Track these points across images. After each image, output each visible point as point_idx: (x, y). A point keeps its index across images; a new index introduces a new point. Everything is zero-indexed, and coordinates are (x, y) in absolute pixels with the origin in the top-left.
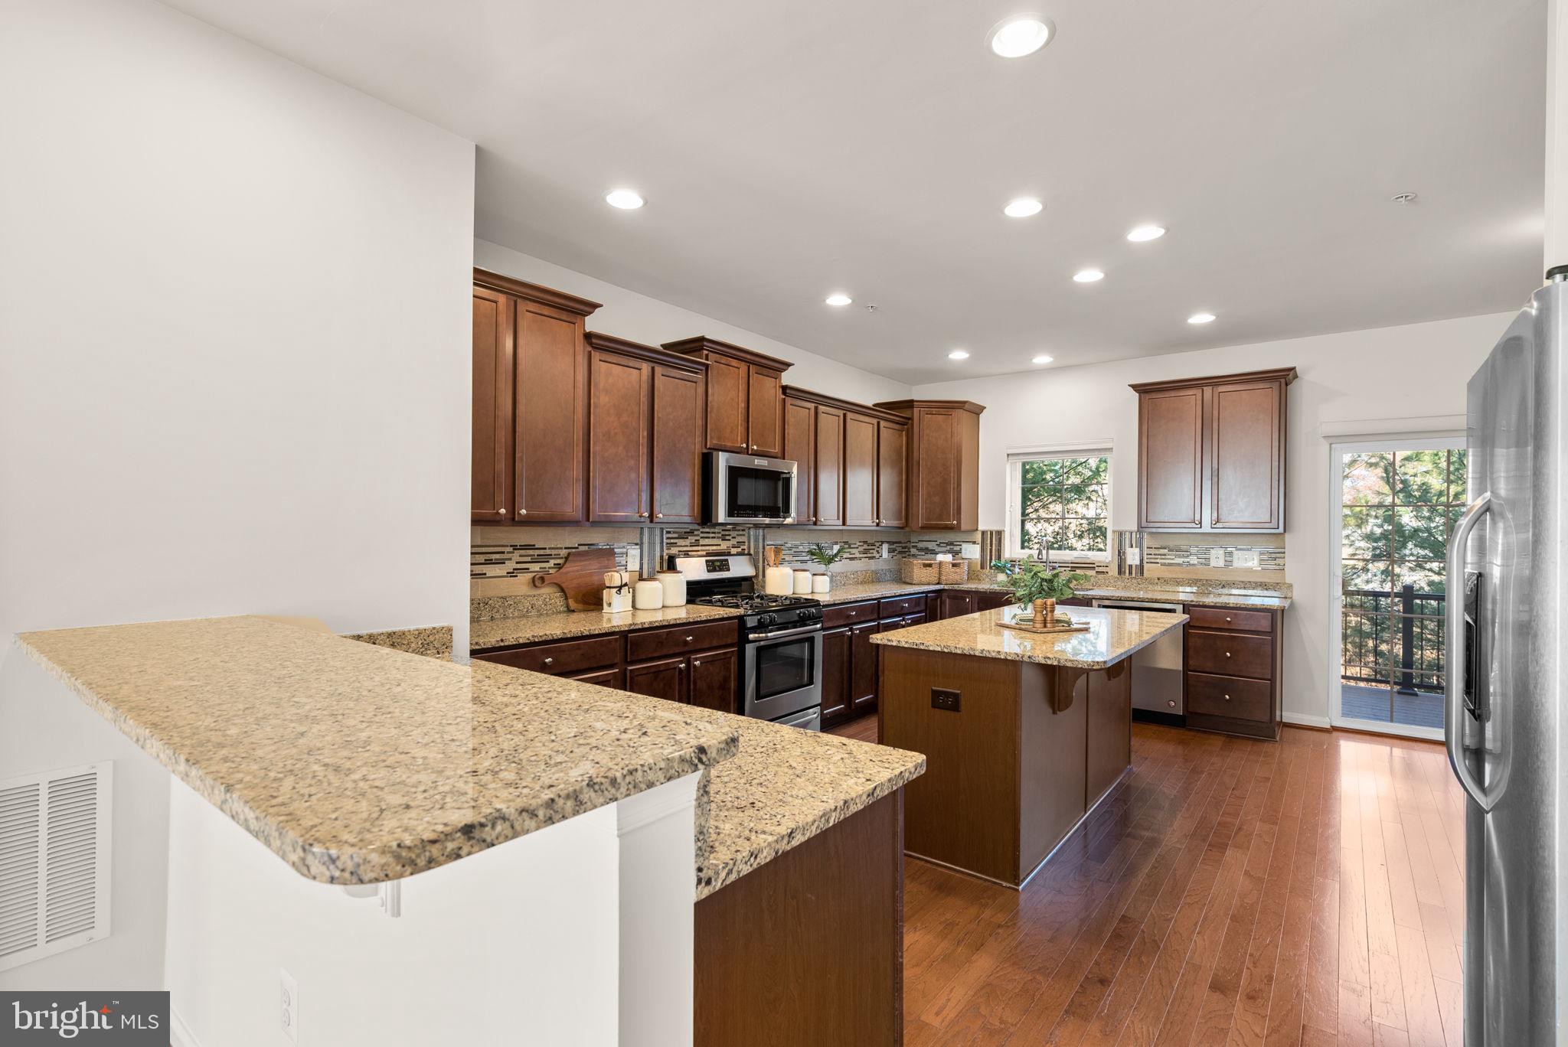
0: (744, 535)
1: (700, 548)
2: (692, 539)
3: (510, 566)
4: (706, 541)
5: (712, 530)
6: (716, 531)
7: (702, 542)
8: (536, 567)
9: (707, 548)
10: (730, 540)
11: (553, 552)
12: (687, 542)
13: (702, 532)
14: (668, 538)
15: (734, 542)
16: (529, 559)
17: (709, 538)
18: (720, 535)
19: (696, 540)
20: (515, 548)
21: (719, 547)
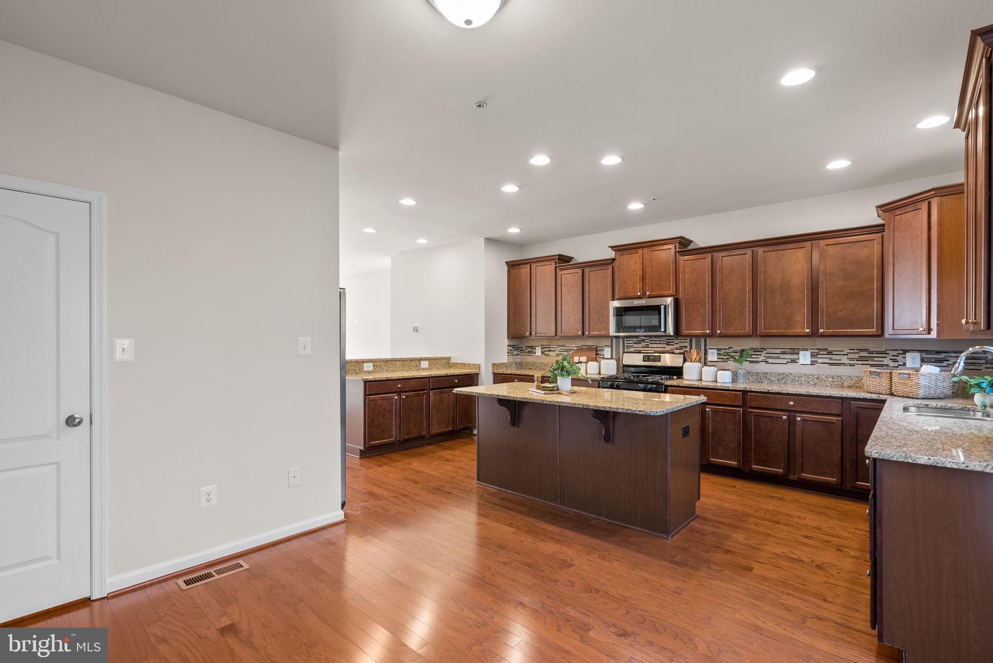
0: (687, 342)
1: (649, 349)
2: (644, 344)
3: (557, 352)
4: (654, 345)
5: (660, 339)
6: (662, 340)
7: (650, 346)
8: (565, 353)
9: (655, 349)
10: (673, 345)
11: (572, 348)
12: (640, 345)
13: (650, 341)
14: (627, 343)
15: (677, 346)
16: (563, 350)
17: (657, 343)
18: (665, 342)
19: (646, 345)
20: (558, 346)
21: (664, 349)
